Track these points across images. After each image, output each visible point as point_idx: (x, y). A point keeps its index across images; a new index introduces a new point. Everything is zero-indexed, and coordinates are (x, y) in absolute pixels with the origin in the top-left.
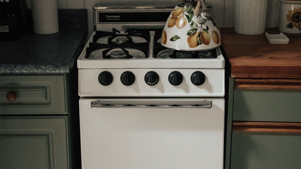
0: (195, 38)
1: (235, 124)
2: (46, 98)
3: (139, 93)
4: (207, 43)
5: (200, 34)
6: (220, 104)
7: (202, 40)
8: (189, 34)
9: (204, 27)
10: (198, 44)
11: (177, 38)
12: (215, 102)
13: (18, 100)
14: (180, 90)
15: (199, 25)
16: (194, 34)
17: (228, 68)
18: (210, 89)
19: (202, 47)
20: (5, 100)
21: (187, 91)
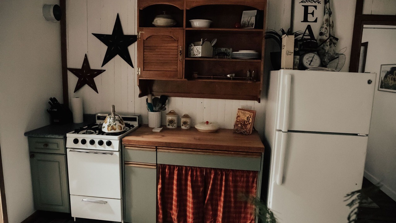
0: (110, 128)
1: (125, 162)
2: (58, 147)
3: (87, 147)
4: (115, 130)
5: (112, 126)
6: (118, 154)
7: (113, 128)
8: (108, 126)
9: (114, 123)
10: (111, 130)
11: (104, 127)
12: (115, 153)
13: (48, 147)
14: (102, 147)
15: (112, 123)
16: (110, 126)
17: (121, 141)
18: (113, 148)
19: (113, 131)
20: (42, 147)
21: (105, 148)
